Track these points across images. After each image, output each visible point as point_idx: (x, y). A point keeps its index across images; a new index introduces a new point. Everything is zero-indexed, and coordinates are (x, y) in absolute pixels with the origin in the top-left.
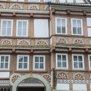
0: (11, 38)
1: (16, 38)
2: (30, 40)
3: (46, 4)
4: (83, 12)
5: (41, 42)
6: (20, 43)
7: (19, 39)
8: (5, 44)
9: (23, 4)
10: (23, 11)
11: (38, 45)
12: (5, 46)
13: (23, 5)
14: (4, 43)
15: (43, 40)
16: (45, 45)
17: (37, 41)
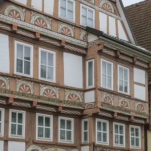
0: (31, 81)
1: (39, 83)
2: (58, 89)
3: (83, 29)
4: (132, 58)
5: (72, 95)
6: (44, 93)
7: (43, 84)
8: (22, 90)
9: (51, 19)
10: (52, 33)
11: (69, 99)
12: (22, 94)
13: (51, 21)
14: (20, 89)
15: (75, 93)
16: (78, 101)
17: (68, 93)
